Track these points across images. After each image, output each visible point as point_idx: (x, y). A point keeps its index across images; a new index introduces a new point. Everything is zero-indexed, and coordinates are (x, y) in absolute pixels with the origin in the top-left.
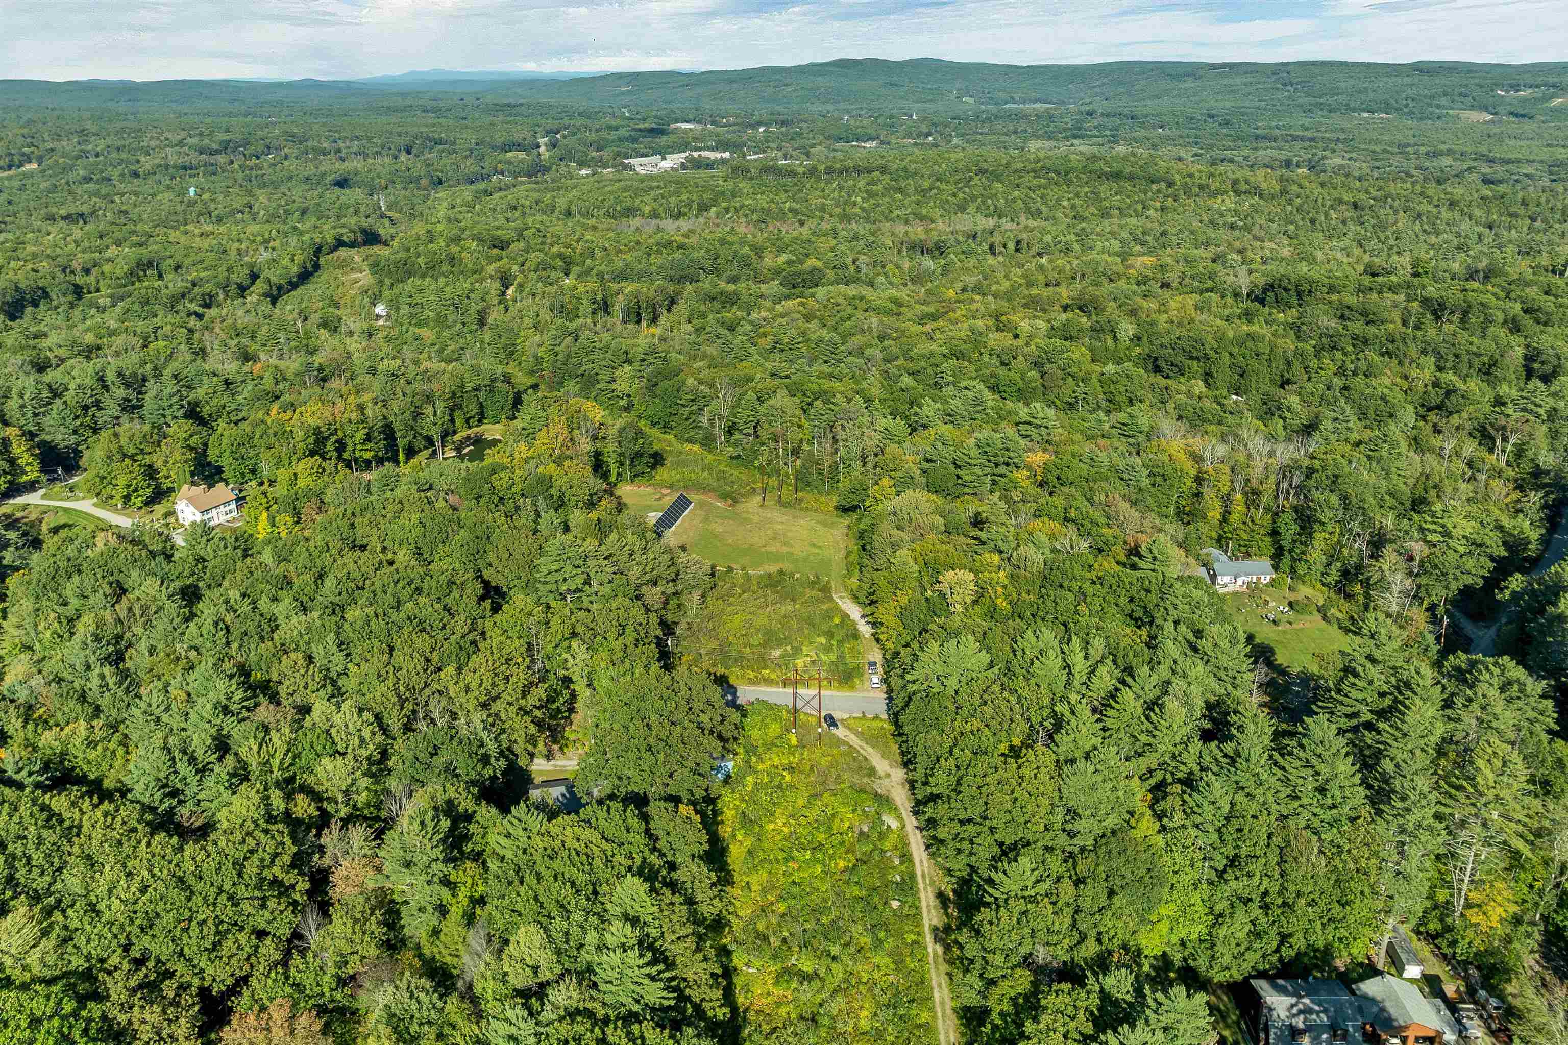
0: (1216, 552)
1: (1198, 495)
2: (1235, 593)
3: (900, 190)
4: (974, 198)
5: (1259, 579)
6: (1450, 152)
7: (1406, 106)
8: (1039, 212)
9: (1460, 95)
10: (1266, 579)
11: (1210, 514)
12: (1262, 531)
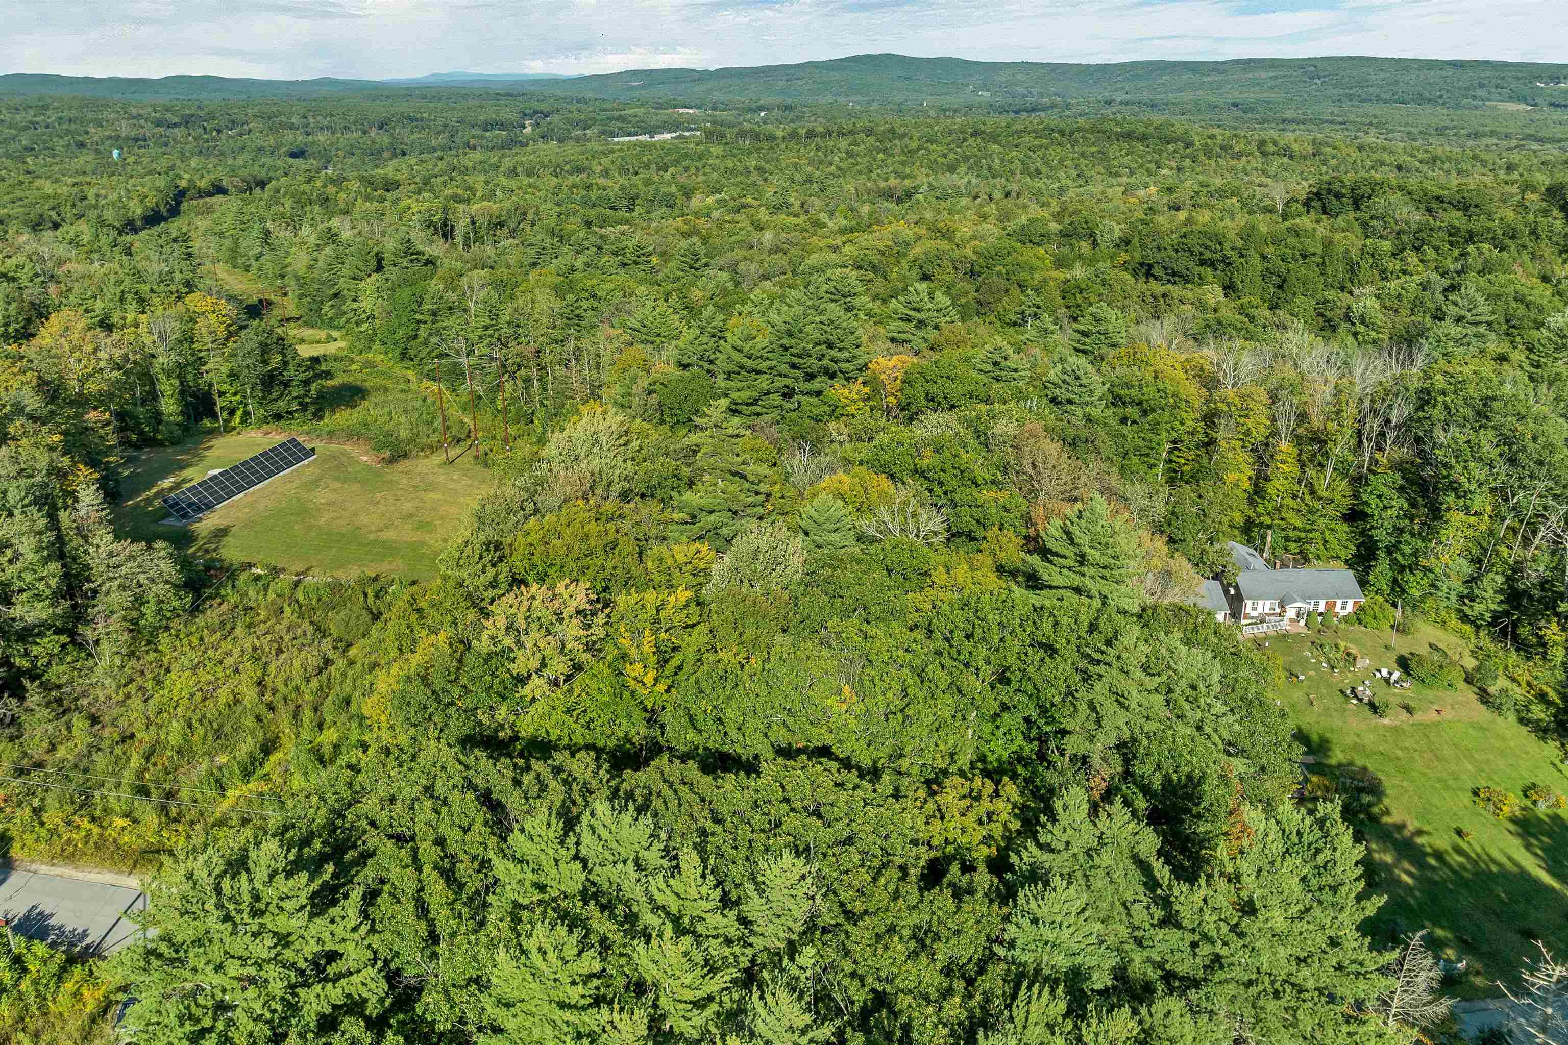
0: (1240, 550)
1: (1210, 444)
2: (1284, 637)
3: (884, 151)
4: (966, 158)
5: (1330, 606)
6: (1493, 133)
7: (1441, 97)
8: (1038, 172)
9: (1496, 87)
10: (1346, 607)
11: (1231, 477)
12: (1331, 510)
